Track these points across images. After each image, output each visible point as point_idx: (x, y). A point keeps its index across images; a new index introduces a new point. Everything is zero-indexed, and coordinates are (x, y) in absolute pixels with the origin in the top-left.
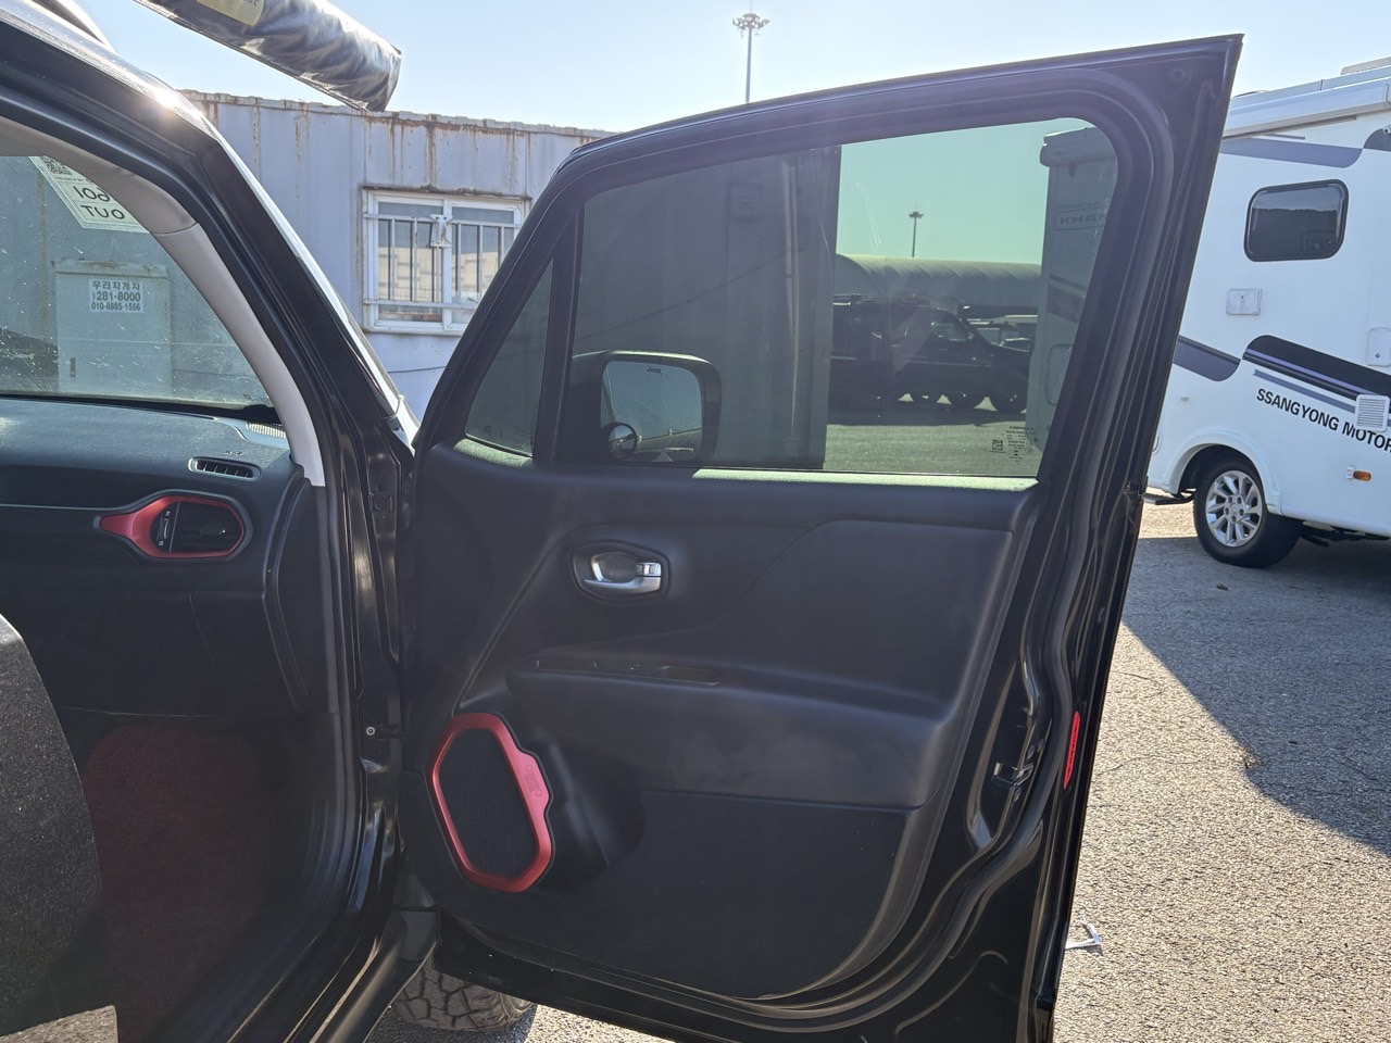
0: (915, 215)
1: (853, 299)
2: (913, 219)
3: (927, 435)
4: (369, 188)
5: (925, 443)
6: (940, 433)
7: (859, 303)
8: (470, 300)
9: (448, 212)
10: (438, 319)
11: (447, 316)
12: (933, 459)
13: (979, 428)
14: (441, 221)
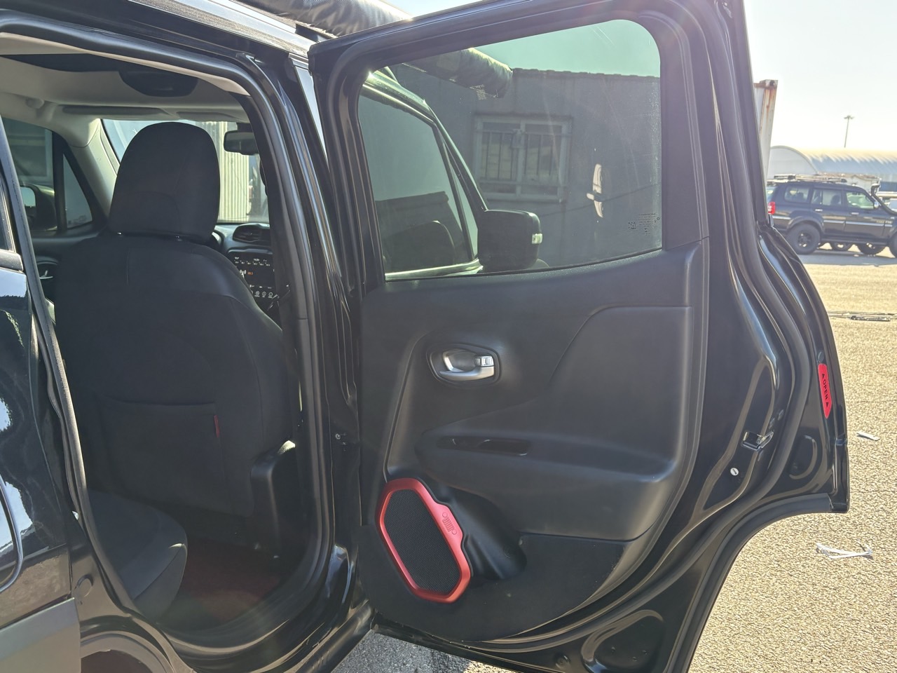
0: (848, 117)
1: (790, 177)
2: (847, 120)
3: (836, 272)
4: (478, 114)
5: (833, 277)
6: (846, 271)
7: (794, 180)
8: (533, 180)
9: (523, 127)
10: (512, 190)
11: (518, 190)
12: (837, 288)
13: (877, 268)
14: (519, 133)
